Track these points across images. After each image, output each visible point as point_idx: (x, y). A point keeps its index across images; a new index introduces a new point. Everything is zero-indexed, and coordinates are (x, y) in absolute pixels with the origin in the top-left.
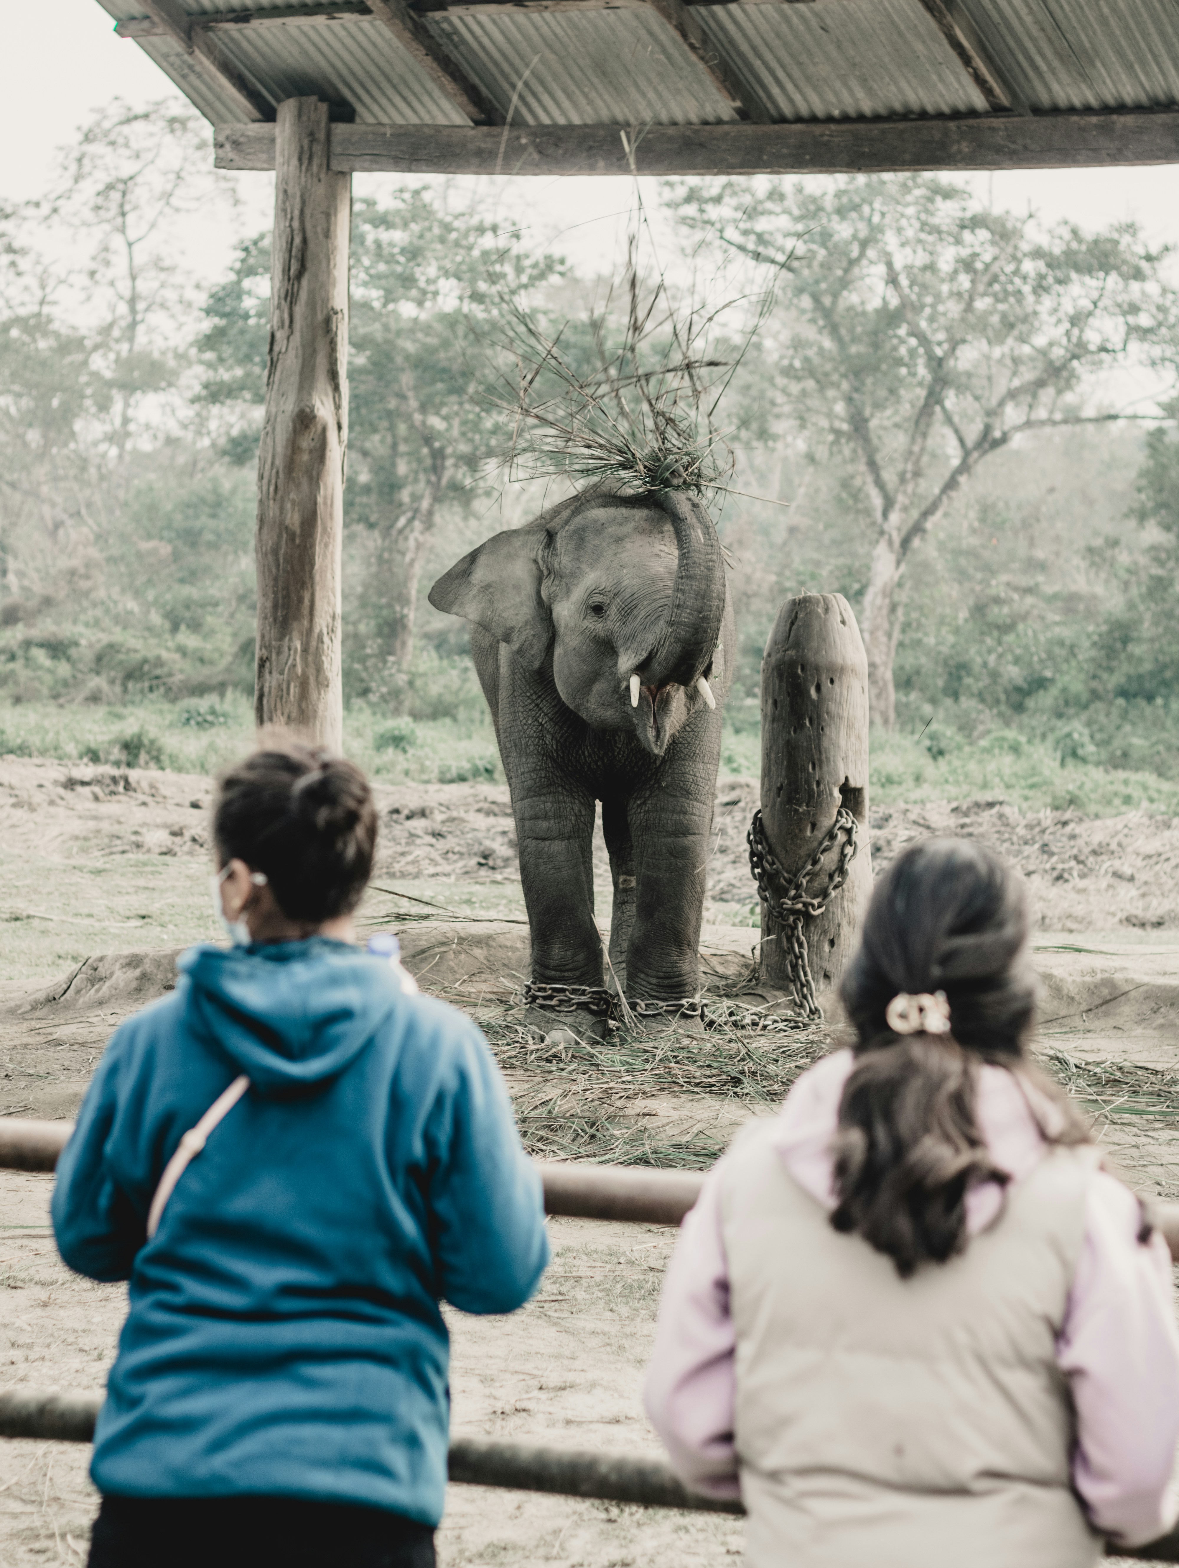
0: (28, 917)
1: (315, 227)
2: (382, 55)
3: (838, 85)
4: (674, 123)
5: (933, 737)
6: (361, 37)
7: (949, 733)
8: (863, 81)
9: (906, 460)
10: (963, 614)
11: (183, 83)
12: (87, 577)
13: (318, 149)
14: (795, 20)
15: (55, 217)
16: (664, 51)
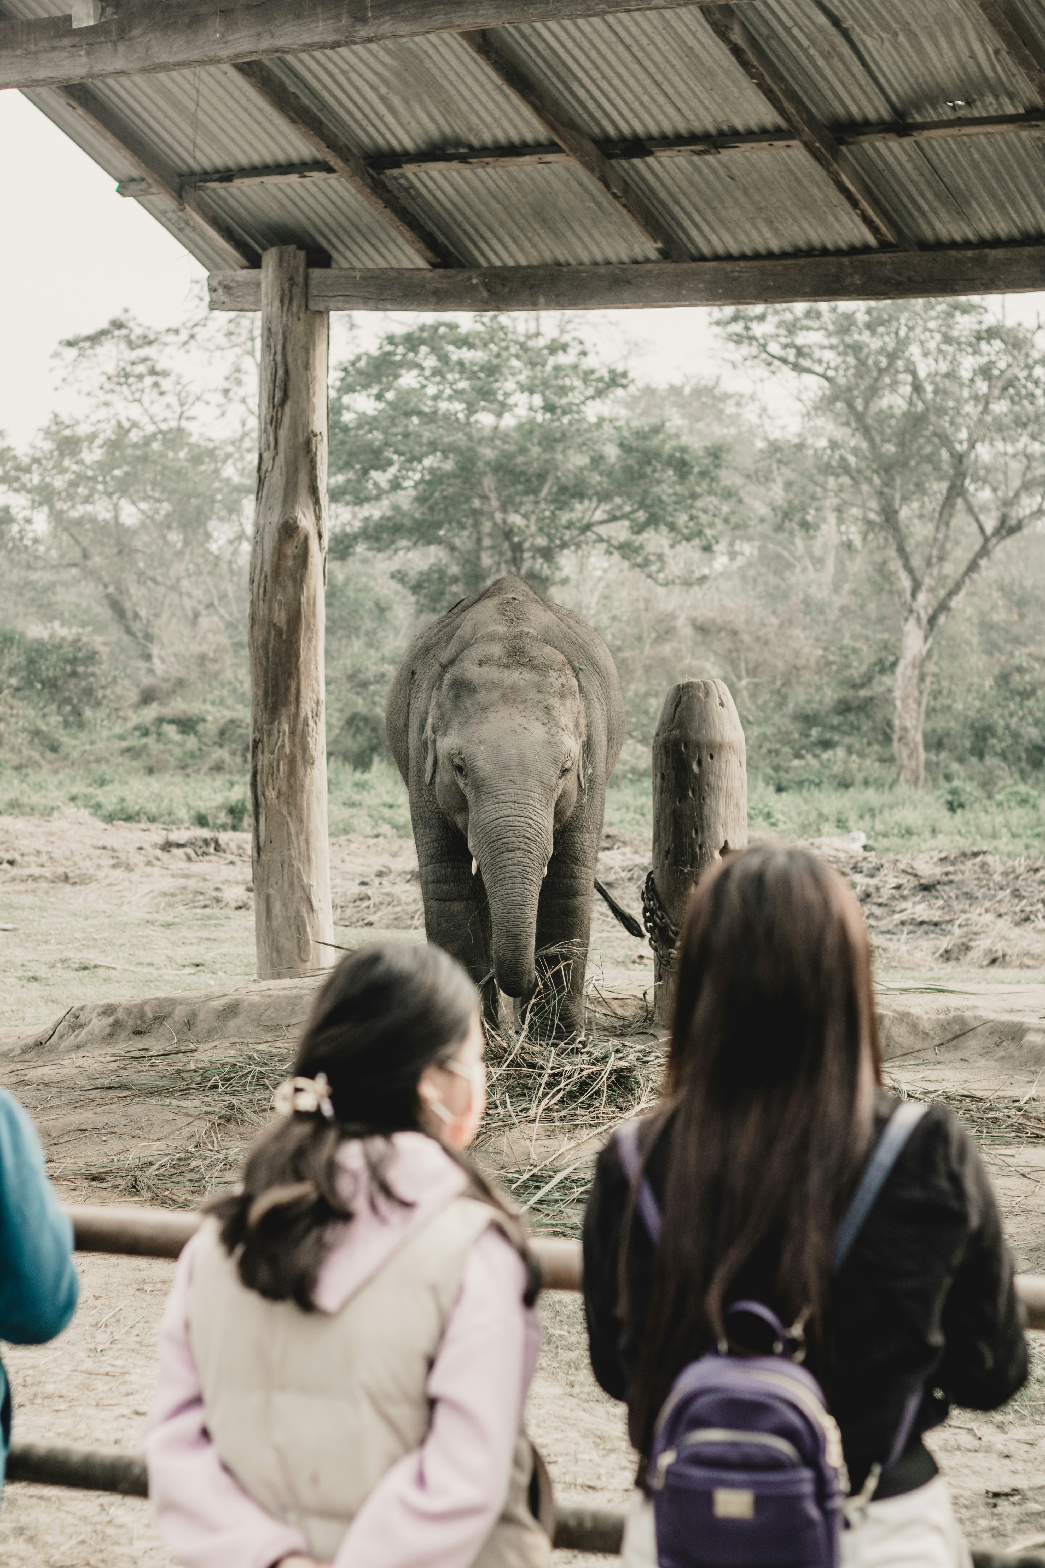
0: (96, 966)
1: (295, 360)
2: (351, 208)
3: (748, 226)
4: (608, 263)
5: (954, 792)
6: (331, 193)
7: (969, 789)
8: (769, 222)
9: (932, 547)
10: (989, 682)
11: (181, 236)
12: (215, 661)
13: (297, 291)
14: (706, 170)
15: (192, 342)
16: (594, 199)
